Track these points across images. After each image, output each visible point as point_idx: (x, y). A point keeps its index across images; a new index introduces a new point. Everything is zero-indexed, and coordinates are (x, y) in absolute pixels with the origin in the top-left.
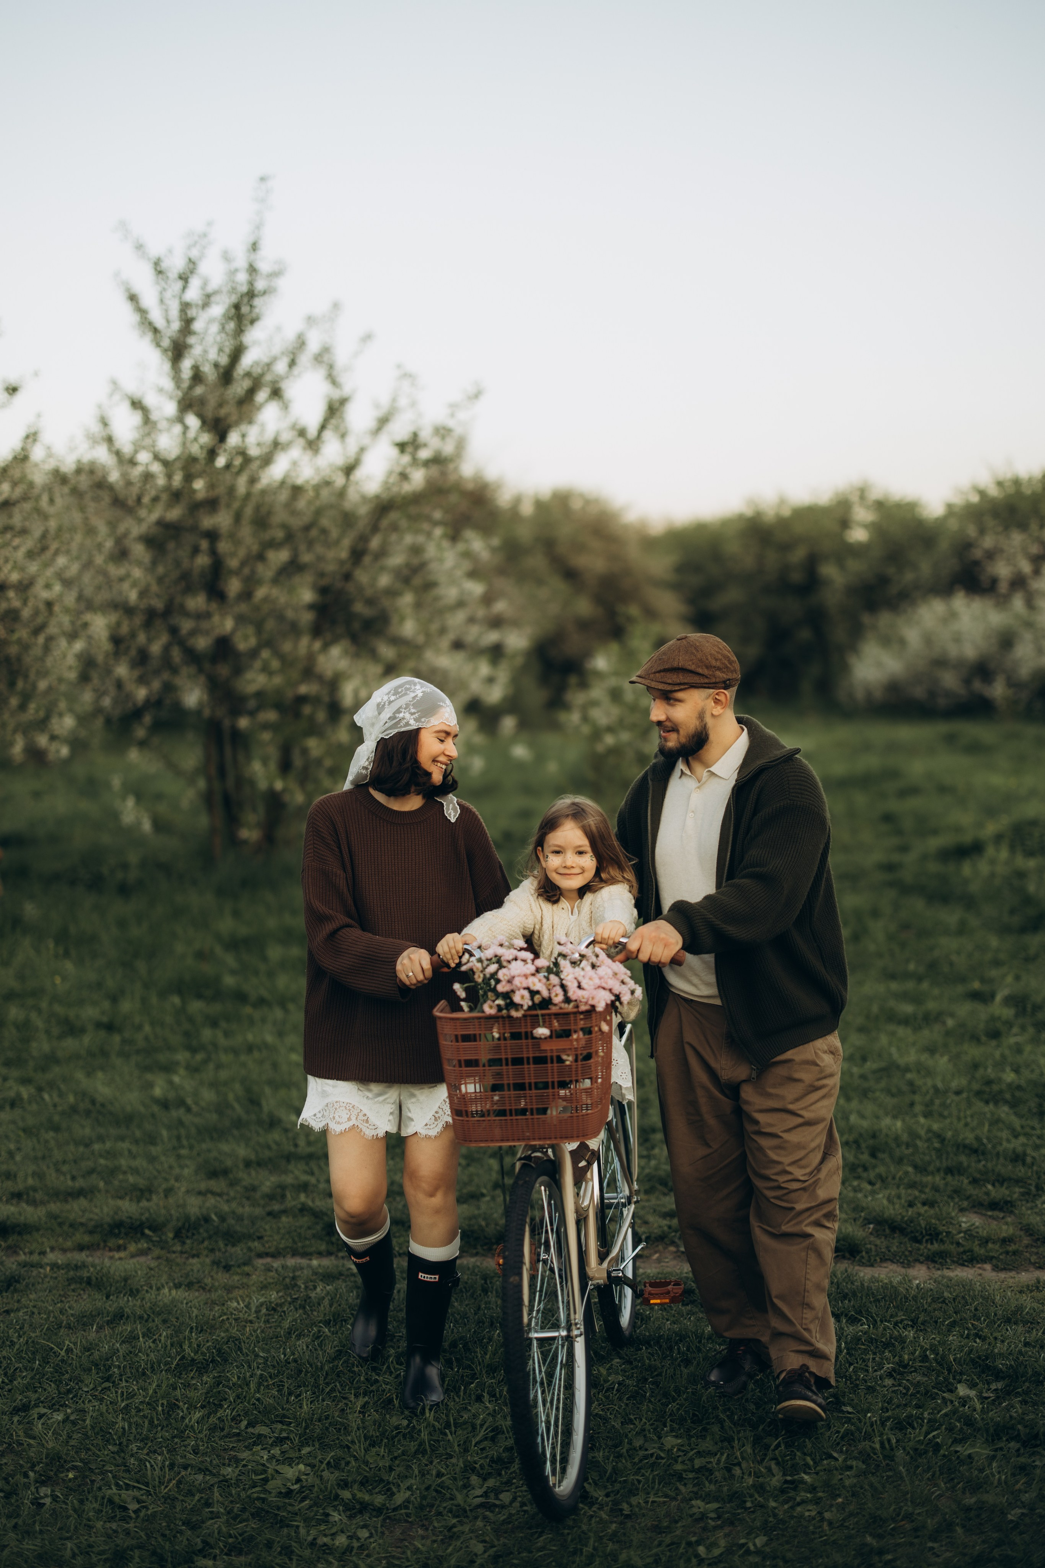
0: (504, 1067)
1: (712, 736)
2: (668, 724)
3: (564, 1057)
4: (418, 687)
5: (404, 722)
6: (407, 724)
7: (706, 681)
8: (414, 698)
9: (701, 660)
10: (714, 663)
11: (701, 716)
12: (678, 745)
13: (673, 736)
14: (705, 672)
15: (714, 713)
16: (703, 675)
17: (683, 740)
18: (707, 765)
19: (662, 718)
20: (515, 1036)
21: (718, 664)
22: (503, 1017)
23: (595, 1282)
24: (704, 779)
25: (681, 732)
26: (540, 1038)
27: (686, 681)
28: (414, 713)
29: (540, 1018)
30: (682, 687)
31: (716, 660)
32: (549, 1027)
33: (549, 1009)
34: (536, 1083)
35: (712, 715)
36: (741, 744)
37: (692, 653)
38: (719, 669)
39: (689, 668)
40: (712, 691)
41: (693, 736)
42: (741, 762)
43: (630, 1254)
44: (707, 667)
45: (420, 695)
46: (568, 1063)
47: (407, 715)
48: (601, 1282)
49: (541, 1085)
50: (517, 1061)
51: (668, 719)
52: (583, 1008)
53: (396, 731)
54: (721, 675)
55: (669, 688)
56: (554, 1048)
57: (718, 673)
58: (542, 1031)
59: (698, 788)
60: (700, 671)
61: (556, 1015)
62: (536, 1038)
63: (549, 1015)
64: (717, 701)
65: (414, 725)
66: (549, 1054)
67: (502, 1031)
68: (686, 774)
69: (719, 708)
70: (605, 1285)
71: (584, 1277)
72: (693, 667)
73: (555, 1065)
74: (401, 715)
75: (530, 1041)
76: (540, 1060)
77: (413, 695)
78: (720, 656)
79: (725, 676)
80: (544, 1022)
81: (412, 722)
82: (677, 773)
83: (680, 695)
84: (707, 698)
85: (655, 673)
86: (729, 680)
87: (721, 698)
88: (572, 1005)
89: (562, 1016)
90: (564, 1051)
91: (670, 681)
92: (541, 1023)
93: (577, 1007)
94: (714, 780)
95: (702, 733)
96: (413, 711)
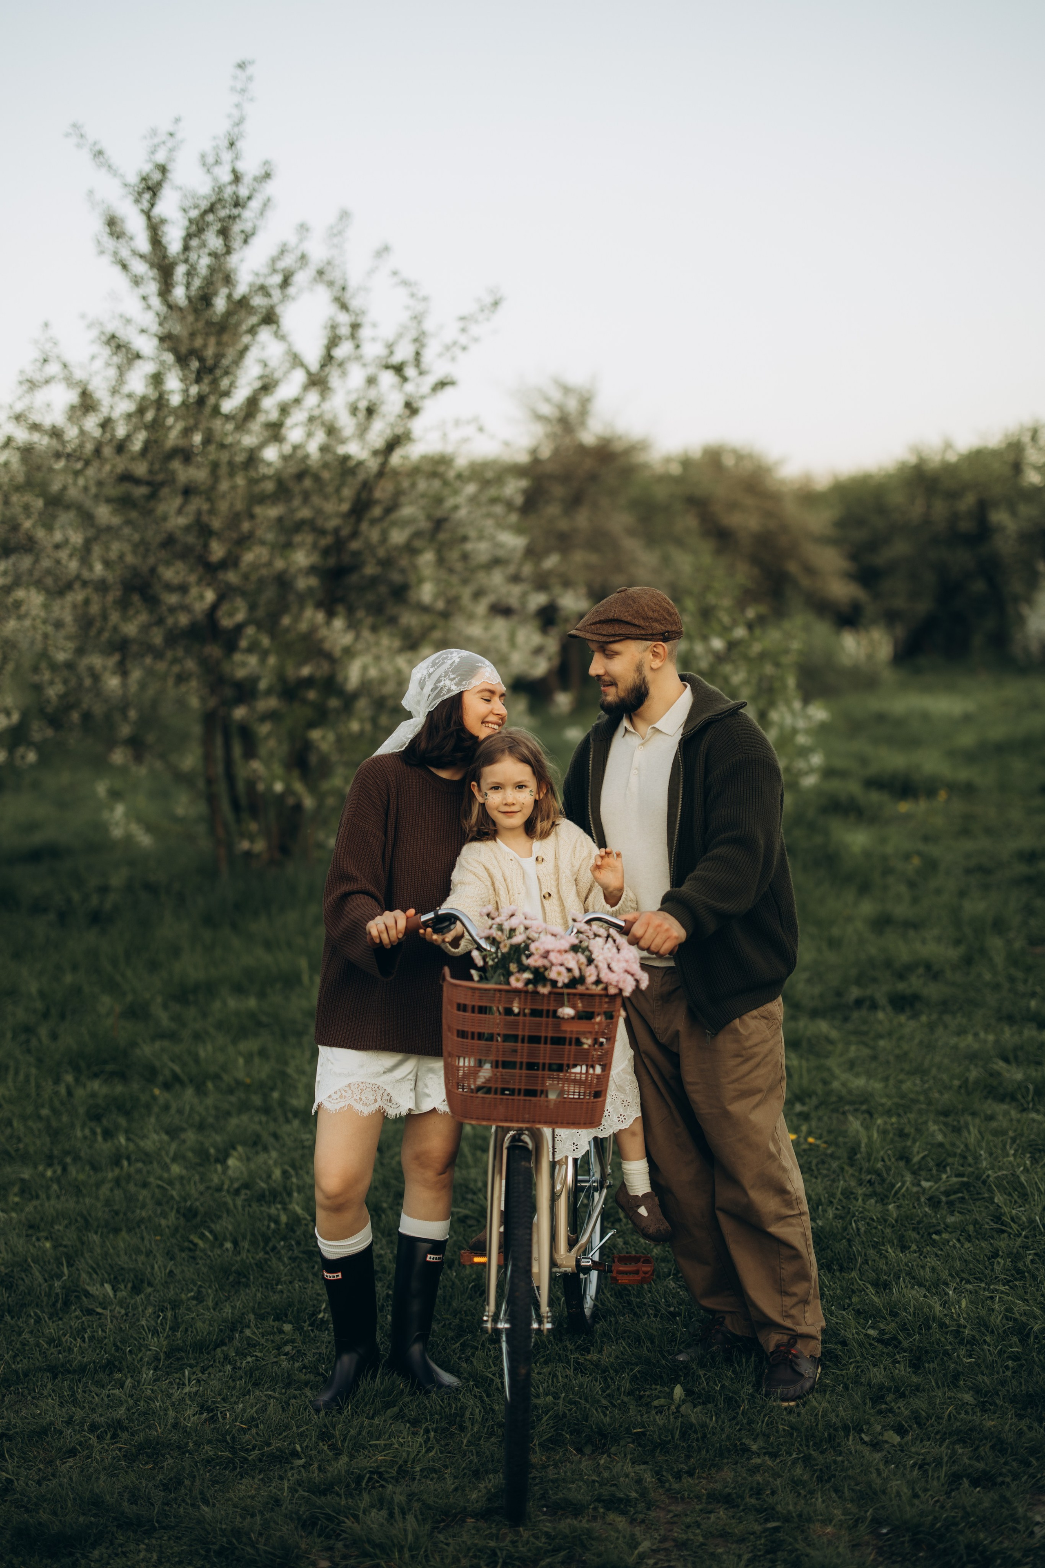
0: (519, 1044)
1: (653, 691)
2: (606, 678)
3: (584, 1040)
4: (455, 654)
5: (446, 689)
6: (449, 690)
7: (643, 632)
8: (451, 665)
9: (637, 612)
10: (651, 614)
11: (639, 669)
12: (617, 699)
13: (612, 690)
14: (642, 623)
15: (653, 666)
16: (639, 626)
17: (622, 694)
18: (650, 722)
19: (601, 672)
20: (535, 1013)
21: (656, 615)
22: (527, 992)
23: (563, 1270)
24: (648, 736)
25: (620, 685)
26: (563, 1018)
27: (621, 632)
28: (454, 679)
29: (566, 997)
30: (617, 638)
31: (654, 611)
32: (573, 1007)
33: (575, 988)
34: (550, 1065)
35: (652, 669)
36: (686, 699)
37: (629, 605)
38: (656, 620)
39: (625, 619)
40: (649, 643)
41: (632, 690)
42: (686, 717)
43: (597, 1243)
44: (644, 619)
45: (457, 660)
46: (586, 1046)
47: (448, 682)
48: (569, 1270)
49: (554, 1067)
50: (534, 1039)
51: (607, 673)
52: (612, 991)
53: (440, 700)
54: (659, 627)
55: (604, 639)
56: (575, 1029)
57: (655, 625)
58: (567, 1011)
59: (642, 744)
60: (636, 622)
61: (582, 996)
62: (559, 1017)
63: (575, 995)
64: (655, 655)
65: (455, 690)
66: (568, 1036)
67: (522, 1007)
68: (630, 732)
69: (658, 661)
70: (573, 1274)
71: (553, 1263)
72: (629, 619)
73: (573, 1047)
74: (442, 684)
75: (550, 1020)
76: (558, 1041)
77: (450, 662)
78: (658, 608)
79: (663, 628)
80: (569, 1001)
81: (453, 687)
82: (620, 731)
83: (616, 647)
84: (645, 651)
85: (591, 625)
86: (668, 632)
87: (660, 650)
88: (601, 986)
89: (587, 997)
90: (584, 1033)
91: (605, 633)
92: (566, 1003)
93: (606, 989)
94: (659, 737)
95: (641, 687)
96: (452, 676)
